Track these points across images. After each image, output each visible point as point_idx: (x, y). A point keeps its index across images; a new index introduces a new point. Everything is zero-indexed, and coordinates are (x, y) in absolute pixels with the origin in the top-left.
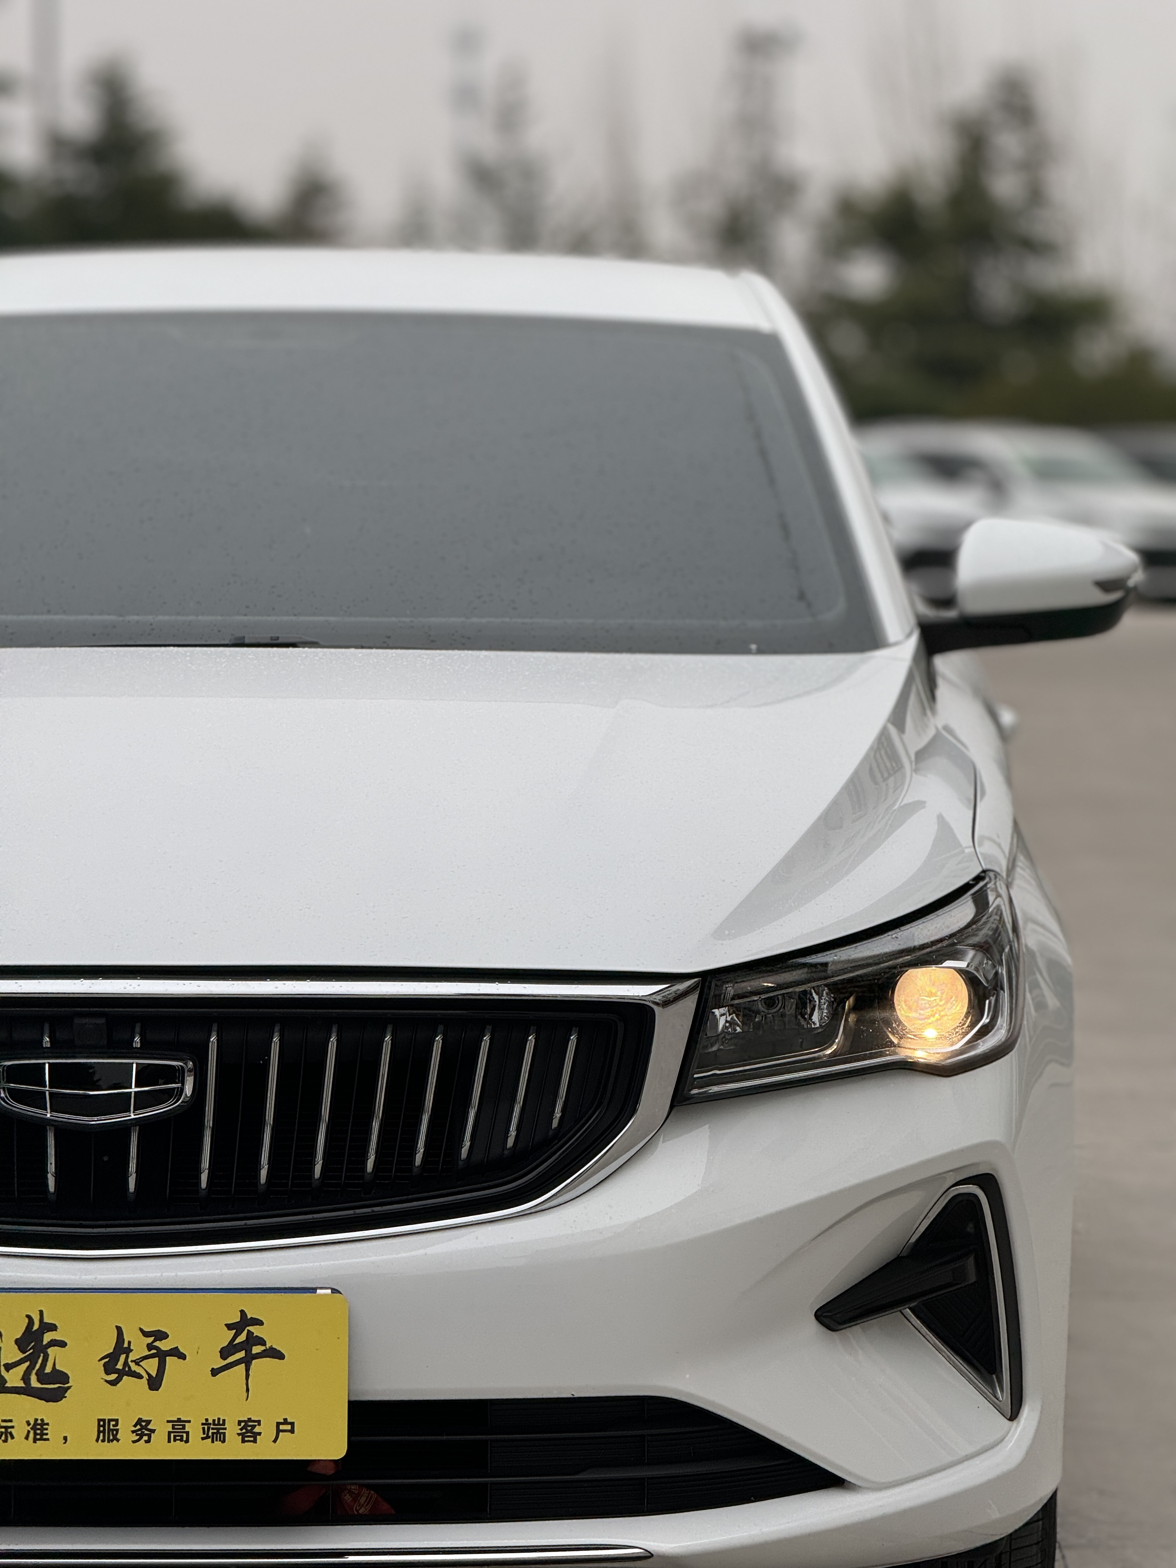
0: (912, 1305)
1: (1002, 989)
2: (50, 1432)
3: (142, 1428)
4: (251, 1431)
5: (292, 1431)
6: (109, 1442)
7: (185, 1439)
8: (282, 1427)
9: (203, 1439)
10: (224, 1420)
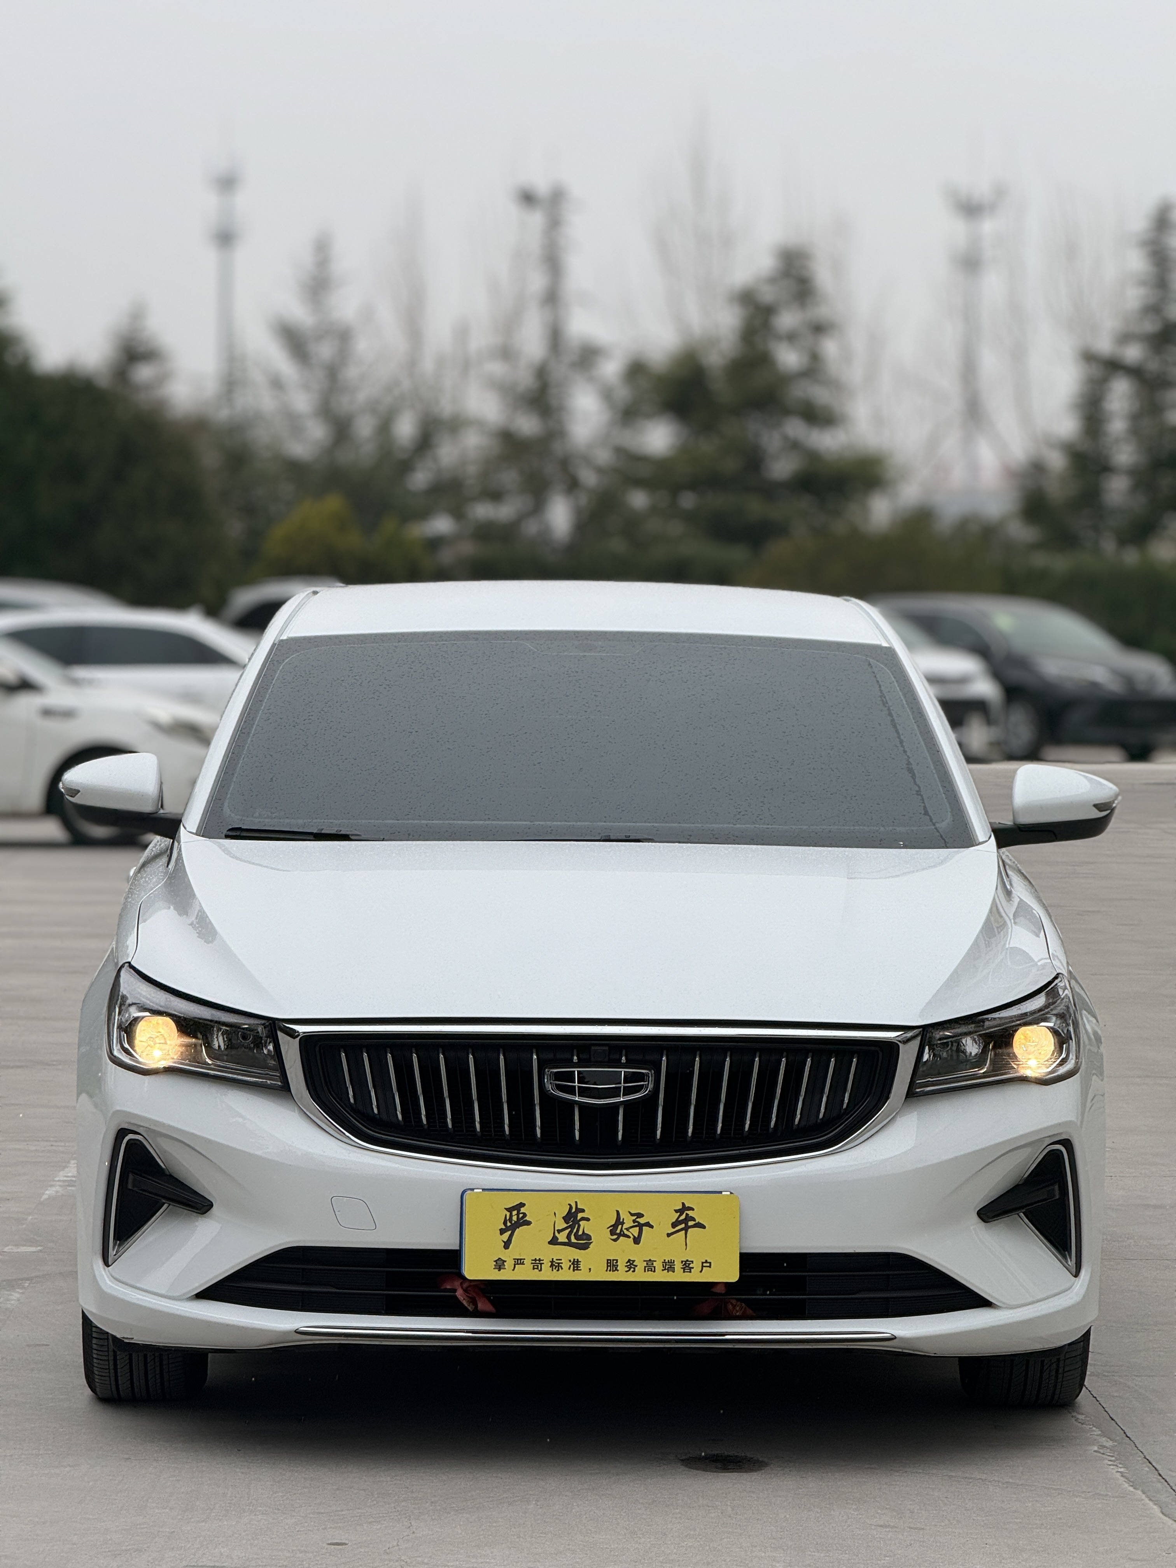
0: (1024, 1210)
1: (1072, 1039)
2: (582, 1266)
3: (631, 1264)
4: (688, 1267)
5: (710, 1267)
6: (613, 1271)
7: (653, 1270)
8: (704, 1264)
9: (663, 1270)
10: (674, 1261)
